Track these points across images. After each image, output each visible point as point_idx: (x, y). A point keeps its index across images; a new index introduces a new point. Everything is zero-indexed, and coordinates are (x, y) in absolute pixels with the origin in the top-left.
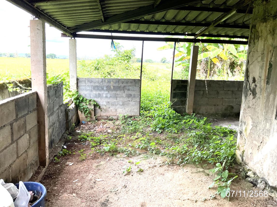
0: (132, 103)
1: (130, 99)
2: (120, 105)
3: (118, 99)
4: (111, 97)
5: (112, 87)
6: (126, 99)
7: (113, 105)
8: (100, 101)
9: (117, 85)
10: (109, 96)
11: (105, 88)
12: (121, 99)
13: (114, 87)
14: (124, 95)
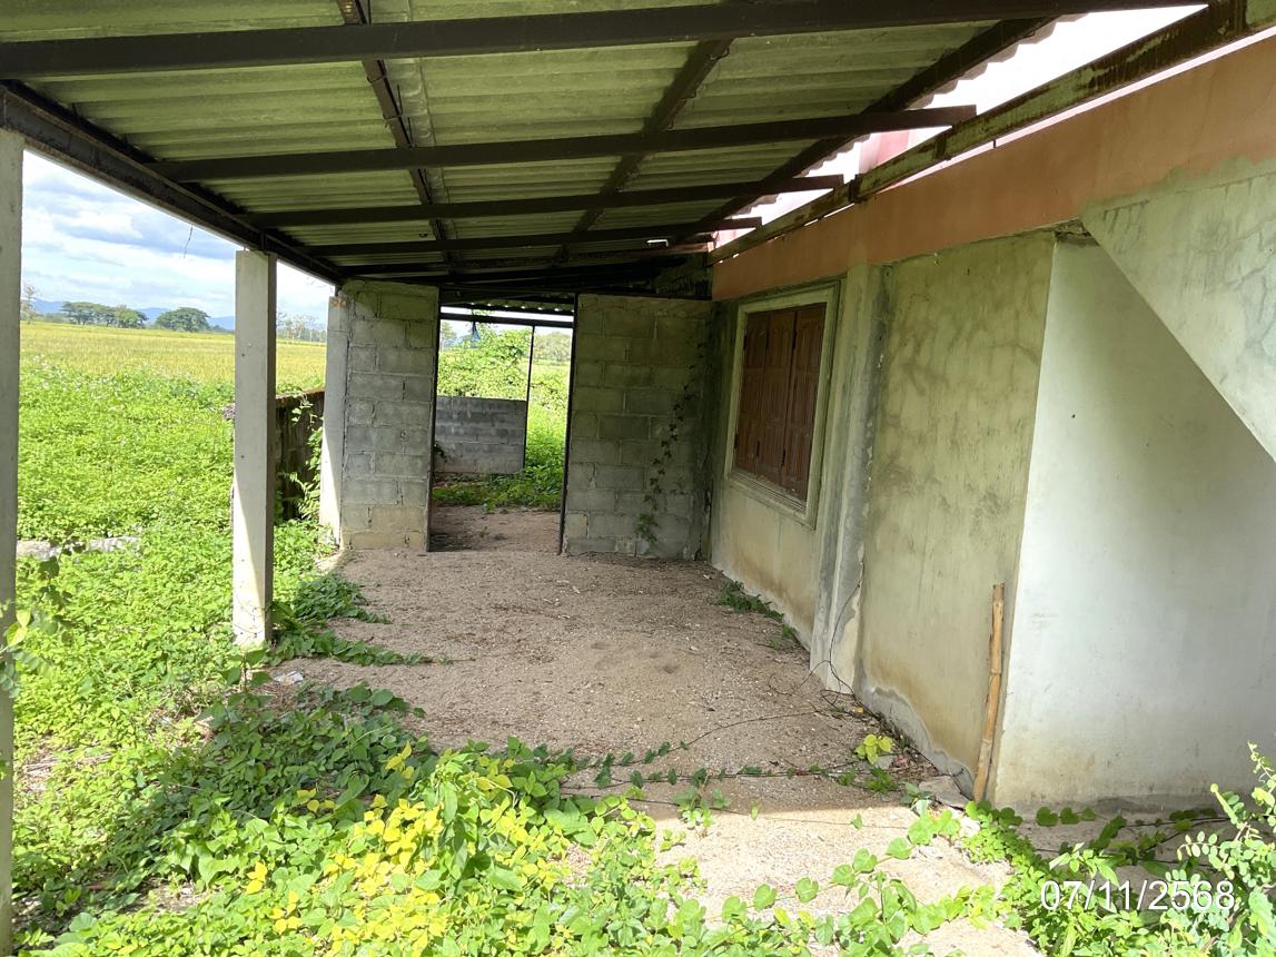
0: (508, 448)
1: (504, 441)
2: (484, 451)
3: (481, 438)
4: (465, 433)
5: (469, 415)
6: (497, 440)
7: (469, 451)
8: (443, 440)
9: (477, 410)
10: (462, 431)
11: (455, 416)
12: (487, 439)
13: (472, 414)
14: (493, 432)
